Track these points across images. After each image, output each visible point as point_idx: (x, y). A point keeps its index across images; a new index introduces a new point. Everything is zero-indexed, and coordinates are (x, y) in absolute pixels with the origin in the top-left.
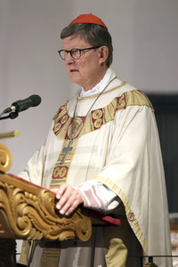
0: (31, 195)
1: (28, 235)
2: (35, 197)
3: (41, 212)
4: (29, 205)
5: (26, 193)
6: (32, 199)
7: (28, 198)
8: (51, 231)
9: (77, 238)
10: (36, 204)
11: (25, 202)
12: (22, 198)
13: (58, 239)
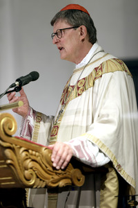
0: (34, 152)
1: (34, 184)
2: (37, 154)
3: (43, 165)
4: (33, 160)
5: (30, 151)
6: (35, 155)
7: (32, 154)
8: (52, 179)
9: (73, 184)
10: (38, 159)
11: (30, 158)
12: (27, 155)
13: (58, 186)
